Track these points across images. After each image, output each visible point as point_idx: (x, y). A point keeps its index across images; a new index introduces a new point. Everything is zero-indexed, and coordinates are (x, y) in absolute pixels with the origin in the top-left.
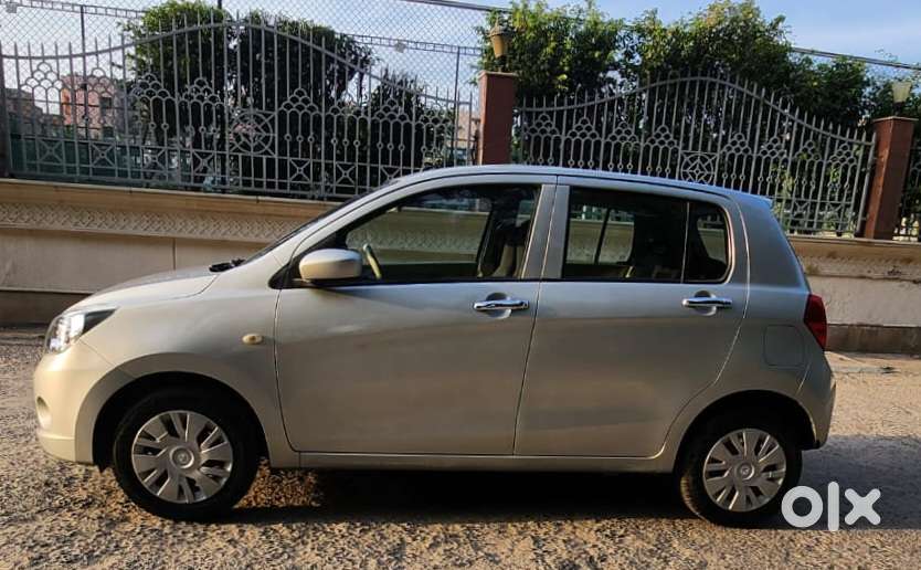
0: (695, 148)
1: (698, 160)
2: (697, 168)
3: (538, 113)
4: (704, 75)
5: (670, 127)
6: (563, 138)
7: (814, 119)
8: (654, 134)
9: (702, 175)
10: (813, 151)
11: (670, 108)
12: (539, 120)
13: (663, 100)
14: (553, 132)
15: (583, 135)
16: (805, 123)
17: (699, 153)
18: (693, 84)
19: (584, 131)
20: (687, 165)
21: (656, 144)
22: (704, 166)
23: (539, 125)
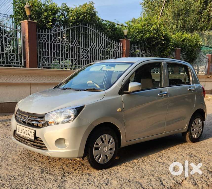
0: (84, 47)
1: (85, 51)
2: (85, 53)
3: (42, 35)
4: (84, 25)
5: (77, 40)
6: (50, 43)
7: (109, 39)
8: (73, 42)
9: (86, 55)
10: (110, 48)
11: (77, 34)
12: (42, 37)
13: (75, 32)
14: (47, 41)
15: (55, 42)
16: (107, 40)
17: (85, 48)
18: (82, 27)
19: (55, 41)
20: (82, 52)
21: (74, 45)
22: (86, 52)
23: (42, 38)
